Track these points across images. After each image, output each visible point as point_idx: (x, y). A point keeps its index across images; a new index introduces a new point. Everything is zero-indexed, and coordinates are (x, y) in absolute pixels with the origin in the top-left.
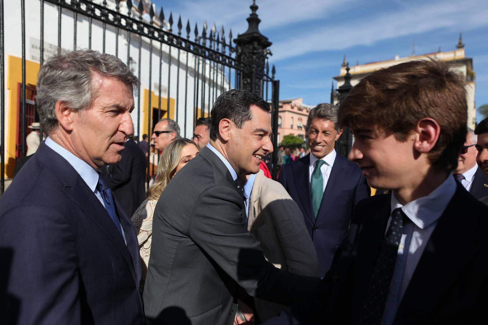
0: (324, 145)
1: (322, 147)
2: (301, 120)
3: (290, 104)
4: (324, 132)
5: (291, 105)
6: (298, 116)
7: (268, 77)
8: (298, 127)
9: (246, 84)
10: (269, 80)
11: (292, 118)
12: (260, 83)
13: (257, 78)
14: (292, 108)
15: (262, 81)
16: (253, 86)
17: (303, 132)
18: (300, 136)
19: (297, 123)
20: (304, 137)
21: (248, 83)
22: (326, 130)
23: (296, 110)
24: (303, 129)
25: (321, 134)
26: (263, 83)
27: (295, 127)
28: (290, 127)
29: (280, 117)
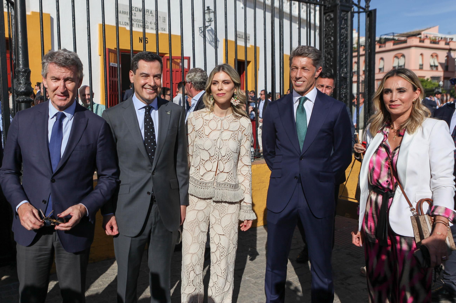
0: (304, 81)
1: (303, 82)
2: (437, 56)
3: (420, 36)
4: (303, 68)
5: (420, 38)
6: (432, 52)
7: (359, 7)
8: (431, 66)
9: (329, 20)
10: (361, 10)
11: (422, 54)
12: (347, 16)
13: (343, 11)
14: (422, 41)
15: (349, 14)
16: (338, 21)
17: (440, 73)
18: (433, 78)
19: (429, 61)
20: (442, 79)
21: (331, 19)
22: (304, 66)
23: (427, 43)
24: (440, 68)
25: (300, 70)
26: (352, 17)
27: (426, 67)
28: (418, 68)
29: (403, 56)
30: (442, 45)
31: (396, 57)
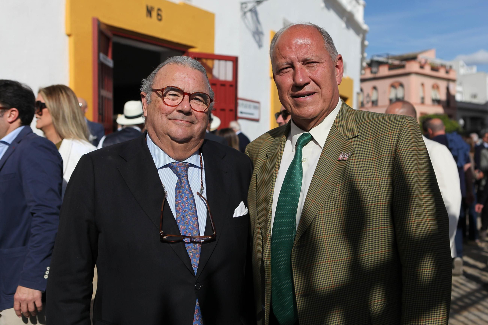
2: (438, 88)
3: (417, 60)
6: (433, 81)
8: (433, 100)
11: (423, 85)
14: (422, 67)
19: (431, 94)
23: (427, 70)
27: (428, 101)
28: (419, 101)
29: (401, 85)
30: (442, 73)
31: (393, 86)
